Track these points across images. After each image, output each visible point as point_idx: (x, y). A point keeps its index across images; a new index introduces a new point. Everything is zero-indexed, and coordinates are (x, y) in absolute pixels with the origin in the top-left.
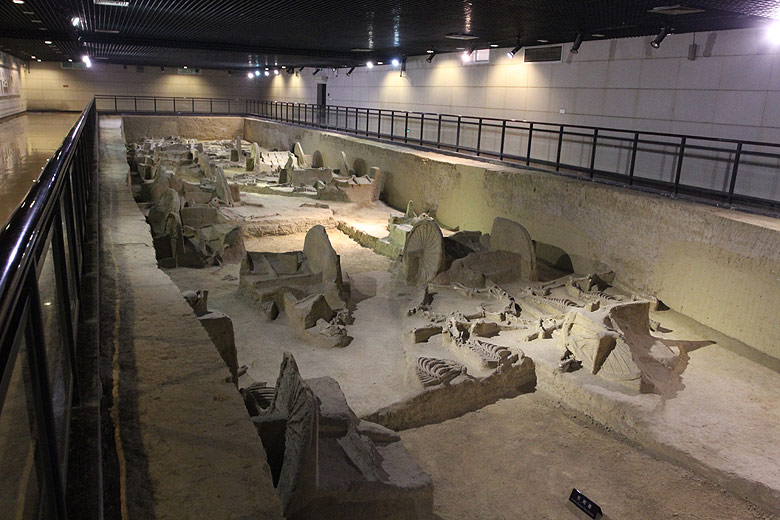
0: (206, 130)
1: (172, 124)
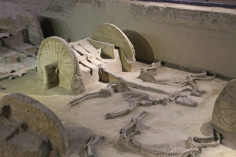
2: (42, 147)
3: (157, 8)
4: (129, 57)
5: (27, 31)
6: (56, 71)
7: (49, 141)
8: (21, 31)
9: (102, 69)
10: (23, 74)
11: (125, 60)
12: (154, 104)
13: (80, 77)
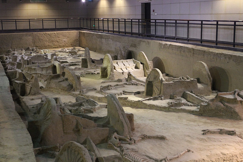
0: (52, 41)
1: (28, 38)
2: (68, 86)
3: (166, 44)
4: (147, 69)
5: (117, 56)
6: (106, 70)
7: (72, 85)
8: (114, 56)
9: (129, 73)
10: (98, 73)
11: (146, 71)
12: (132, 85)
13: (113, 73)
